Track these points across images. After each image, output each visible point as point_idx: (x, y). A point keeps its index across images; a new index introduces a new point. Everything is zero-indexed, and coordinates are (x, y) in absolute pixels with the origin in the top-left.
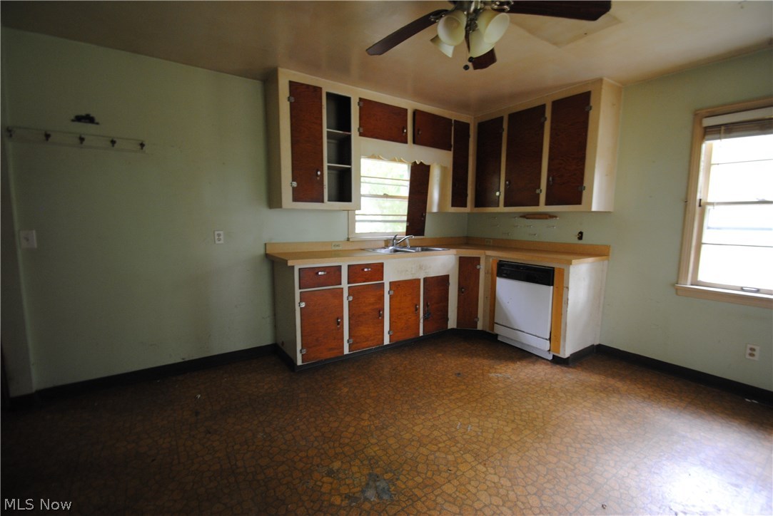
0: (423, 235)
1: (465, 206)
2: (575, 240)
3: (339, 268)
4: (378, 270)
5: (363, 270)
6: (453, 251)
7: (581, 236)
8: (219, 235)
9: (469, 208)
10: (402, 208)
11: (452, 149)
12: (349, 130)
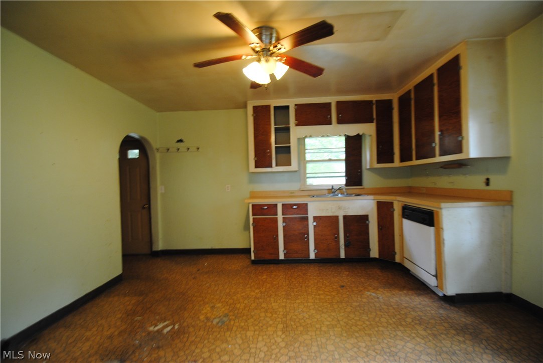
0: (361, 185)
1: (392, 161)
2: (482, 186)
3: (276, 206)
4: (303, 208)
5: (292, 207)
6: (372, 197)
7: (488, 182)
8: (228, 187)
9: (397, 163)
10: (341, 167)
11: (375, 121)
12: (289, 124)
